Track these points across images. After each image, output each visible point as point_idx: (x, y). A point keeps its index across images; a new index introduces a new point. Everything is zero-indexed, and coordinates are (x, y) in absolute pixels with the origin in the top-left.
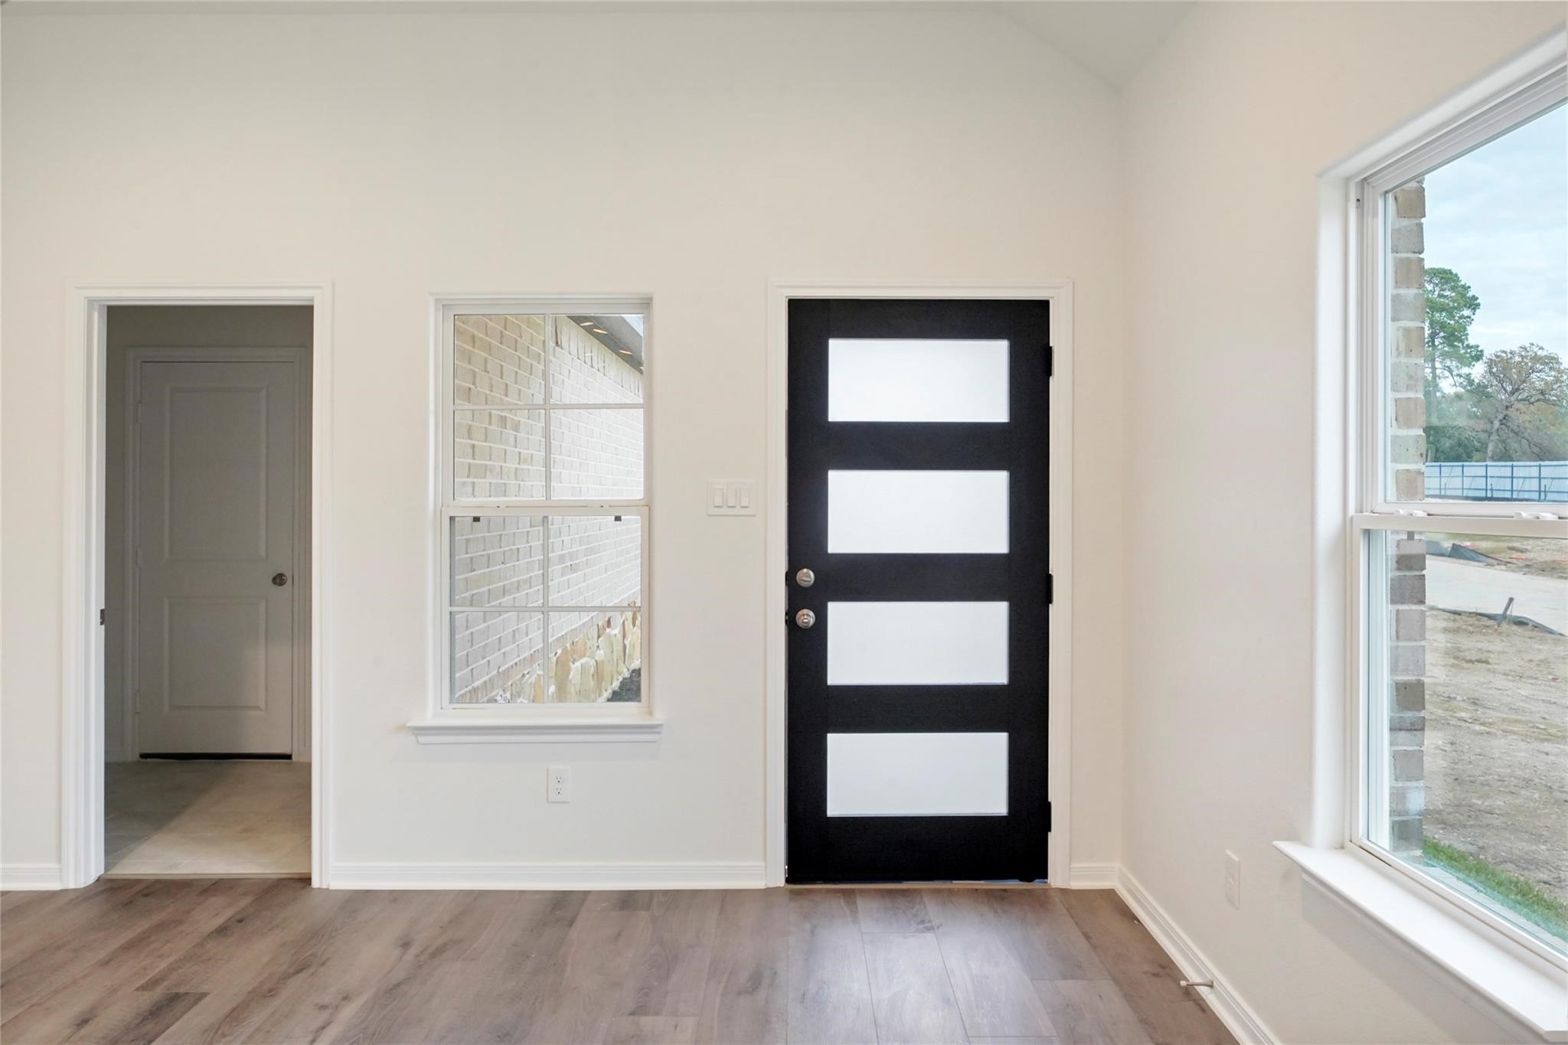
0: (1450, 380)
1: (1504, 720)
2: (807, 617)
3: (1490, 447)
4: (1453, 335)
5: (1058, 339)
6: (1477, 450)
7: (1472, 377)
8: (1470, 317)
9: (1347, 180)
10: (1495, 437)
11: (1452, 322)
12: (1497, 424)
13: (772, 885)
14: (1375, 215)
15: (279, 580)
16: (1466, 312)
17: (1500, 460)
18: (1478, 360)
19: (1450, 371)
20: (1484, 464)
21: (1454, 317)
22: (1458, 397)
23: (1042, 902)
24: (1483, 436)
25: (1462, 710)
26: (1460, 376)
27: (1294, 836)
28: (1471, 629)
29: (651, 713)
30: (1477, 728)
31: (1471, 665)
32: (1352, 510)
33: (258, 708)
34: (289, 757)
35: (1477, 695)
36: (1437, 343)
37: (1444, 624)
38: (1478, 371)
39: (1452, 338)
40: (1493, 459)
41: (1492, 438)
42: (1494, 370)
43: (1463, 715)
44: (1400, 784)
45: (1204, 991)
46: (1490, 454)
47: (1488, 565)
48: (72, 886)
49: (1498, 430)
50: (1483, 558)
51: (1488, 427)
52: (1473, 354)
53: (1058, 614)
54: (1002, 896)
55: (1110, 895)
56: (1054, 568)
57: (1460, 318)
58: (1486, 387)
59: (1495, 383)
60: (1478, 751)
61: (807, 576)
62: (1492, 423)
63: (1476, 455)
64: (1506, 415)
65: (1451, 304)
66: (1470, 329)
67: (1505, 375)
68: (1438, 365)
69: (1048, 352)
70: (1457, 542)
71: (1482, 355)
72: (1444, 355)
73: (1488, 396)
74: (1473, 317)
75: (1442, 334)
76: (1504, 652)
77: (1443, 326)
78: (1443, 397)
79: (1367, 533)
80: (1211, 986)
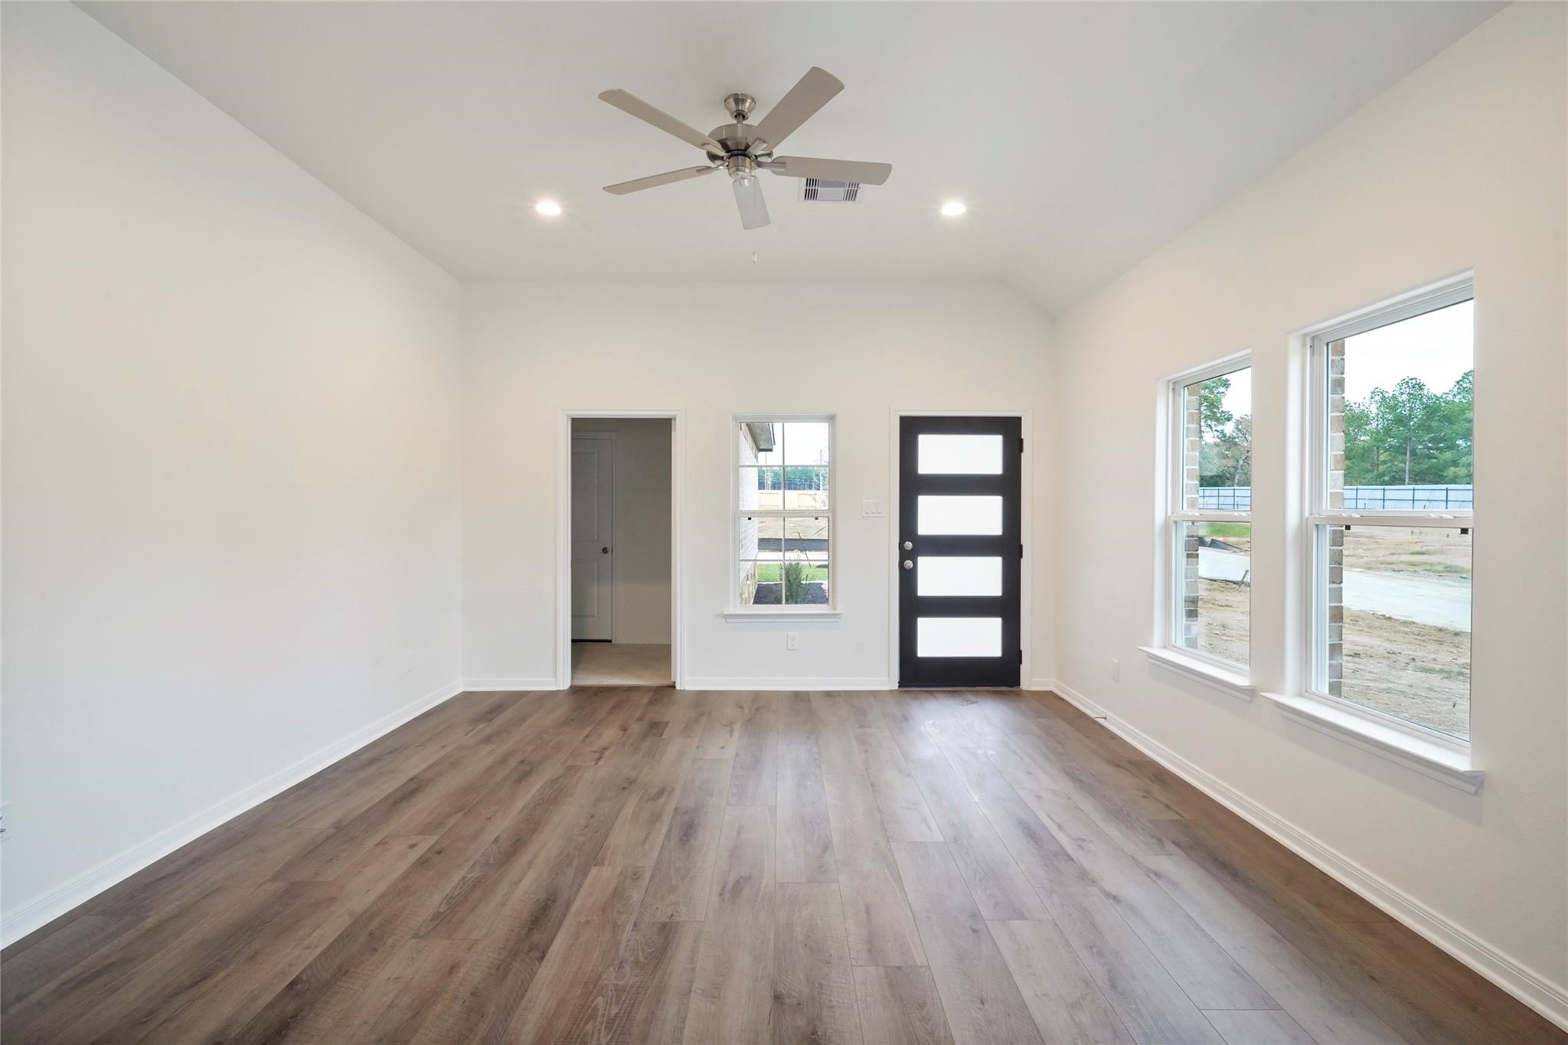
0: (1211, 434)
1: (1240, 635)
2: (909, 564)
3: (1237, 477)
4: (1213, 404)
5: (1025, 434)
6: (1228, 479)
7: (1225, 432)
8: (1223, 393)
9: (1169, 381)
10: (1239, 471)
11: (1212, 396)
12: (1241, 462)
13: (892, 689)
14: (1180, 395)
15: (605, 550)
16: (1222, 389)
17: (1243, 486)
18: (1229, 421)
19: (1211, 427)
20: (1232, 488)
21: (1213, 393)
22: (1217, 445)
23: (1020, 695)
24: (1232, 470)
25: (1217, 630)
26: (1218, 431)
27: (1147, 645)
28: (1222, 589)
29: (835, 609)
30: (1225, 638)
31: (1221, 608)
32: (1169, 513)
33: (594, 616)
34: (610, 641)
35: (1225, 623)
36: (1202, 409)
37: (1207, 587)
38: (1229, 428)
39: (1212, 406)
40: (1238, 485)
41: (1238, 471)
42: (1240, 427)
43: (1217, 632)
44: (1188, 623)
45: (1101, 721)
46: (1236, 481)
47: (1234, 552)
48: (561, 689)
49: (1242, 466)
50: (1231, 548)
51: (1235, 464)
52: (1226, 416)
53: (1025, 563)
54: (1001, 693)
55: (1050, 693)
56: (1023, 541)
57: (1218, 393)
58: (1235, 438)
59: (1241, 435)
60: (1225, 648)
61: (909, 545)
62: (1238, 461)
63: (1228, 482)
64: (1247, 457)
65: (1212, 385)
66: (1224, 400)
67: (1247, 431)
68: (1203, 423)
69: (1021, 441)
70: (1214, 538)
71: (1231, 418)
72: (1207, 417)
73: (1236, 444)
74: (1226, 392)
75: (1205, 404)
76: (1243, 602)
77: (1206, 399)
78: (1206, 444)
79: (1176, 522)
80: (1105, 718)
